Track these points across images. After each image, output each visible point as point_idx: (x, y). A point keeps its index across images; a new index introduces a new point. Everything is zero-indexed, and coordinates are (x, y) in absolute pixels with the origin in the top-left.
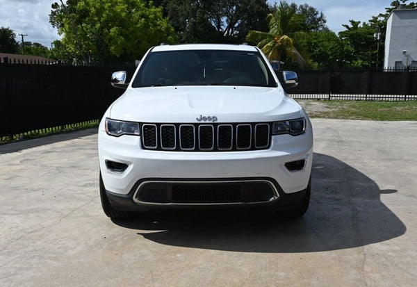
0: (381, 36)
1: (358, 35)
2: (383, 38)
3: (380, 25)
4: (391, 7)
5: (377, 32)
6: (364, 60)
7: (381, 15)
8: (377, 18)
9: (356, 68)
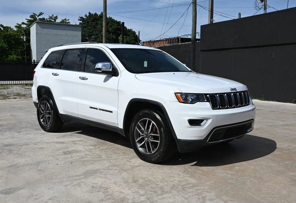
0: (26, 39)
1: (10, 36)
2: (28, 40)
3: (25, 31)
4: (30, 19)
5: (23, 35)
6: (17, 55)
7: (23, 23)
8: (20, 25)
9: (12, 61)
